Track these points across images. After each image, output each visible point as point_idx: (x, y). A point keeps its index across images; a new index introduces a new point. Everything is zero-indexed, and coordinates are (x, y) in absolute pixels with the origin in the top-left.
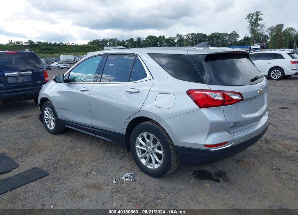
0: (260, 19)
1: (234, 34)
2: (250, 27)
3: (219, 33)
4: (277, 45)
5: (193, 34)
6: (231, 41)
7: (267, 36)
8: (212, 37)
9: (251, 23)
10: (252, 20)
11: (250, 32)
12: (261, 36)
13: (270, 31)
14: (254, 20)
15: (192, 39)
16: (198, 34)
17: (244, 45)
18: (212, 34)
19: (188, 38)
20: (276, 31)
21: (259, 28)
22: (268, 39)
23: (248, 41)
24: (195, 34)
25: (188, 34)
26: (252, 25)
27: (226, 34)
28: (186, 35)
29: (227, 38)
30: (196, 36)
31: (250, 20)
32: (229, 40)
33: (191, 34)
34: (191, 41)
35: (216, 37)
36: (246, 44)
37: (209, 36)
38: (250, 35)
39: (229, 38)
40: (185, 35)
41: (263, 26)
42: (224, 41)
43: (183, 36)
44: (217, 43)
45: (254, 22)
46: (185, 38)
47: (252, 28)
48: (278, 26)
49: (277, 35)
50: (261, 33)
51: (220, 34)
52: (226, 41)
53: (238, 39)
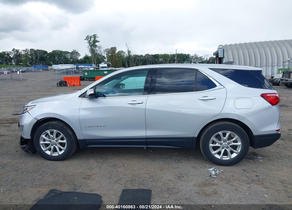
0: (97, 41)
1: (75, 53)
2: (90, 48)
3: (60, 51)
4: (114, 64)
5: (32, 50)
6: (73, 59)
7: (104, 57)
8: (53, 54)
9: (90, 43)
10: (91, 41)
11: (90, 52)
12: (99, 56)
13: (106, 52)
14: (93, 42)
15: (31, 55)
16: (38, 50)
17: (85, 63)
18: (53, 51)
19: (27, 54)
20: (111, 53)
21: (97, 49)
22: (105, 59)
23: (89, 60)
24: (35, 50)
25: (26, 49)
26: (91, 46)
27: (68, 52)
28: (24, 51)
29: (69, 56)
30: (36, 52)
31: (89, 41)
32: (71, 58)
33: (29, 50)
34: (30, 57)
35: (57, 54)
36: (87, 62)
37: (50, 53)
38: (90, 55)
39: (71, 56)
40: (22, 50)
41: (100, 47)
42: (66, 58)
43: (20, 51)
44: (59, 59)
45: (92, 43)
46: (23, 54)
47: (91, 48)
48: (112, 48)
49: (112, 56)
50: (99, 54)
51: (62, 52)
52: (68, 58)
53: (79, 57)
